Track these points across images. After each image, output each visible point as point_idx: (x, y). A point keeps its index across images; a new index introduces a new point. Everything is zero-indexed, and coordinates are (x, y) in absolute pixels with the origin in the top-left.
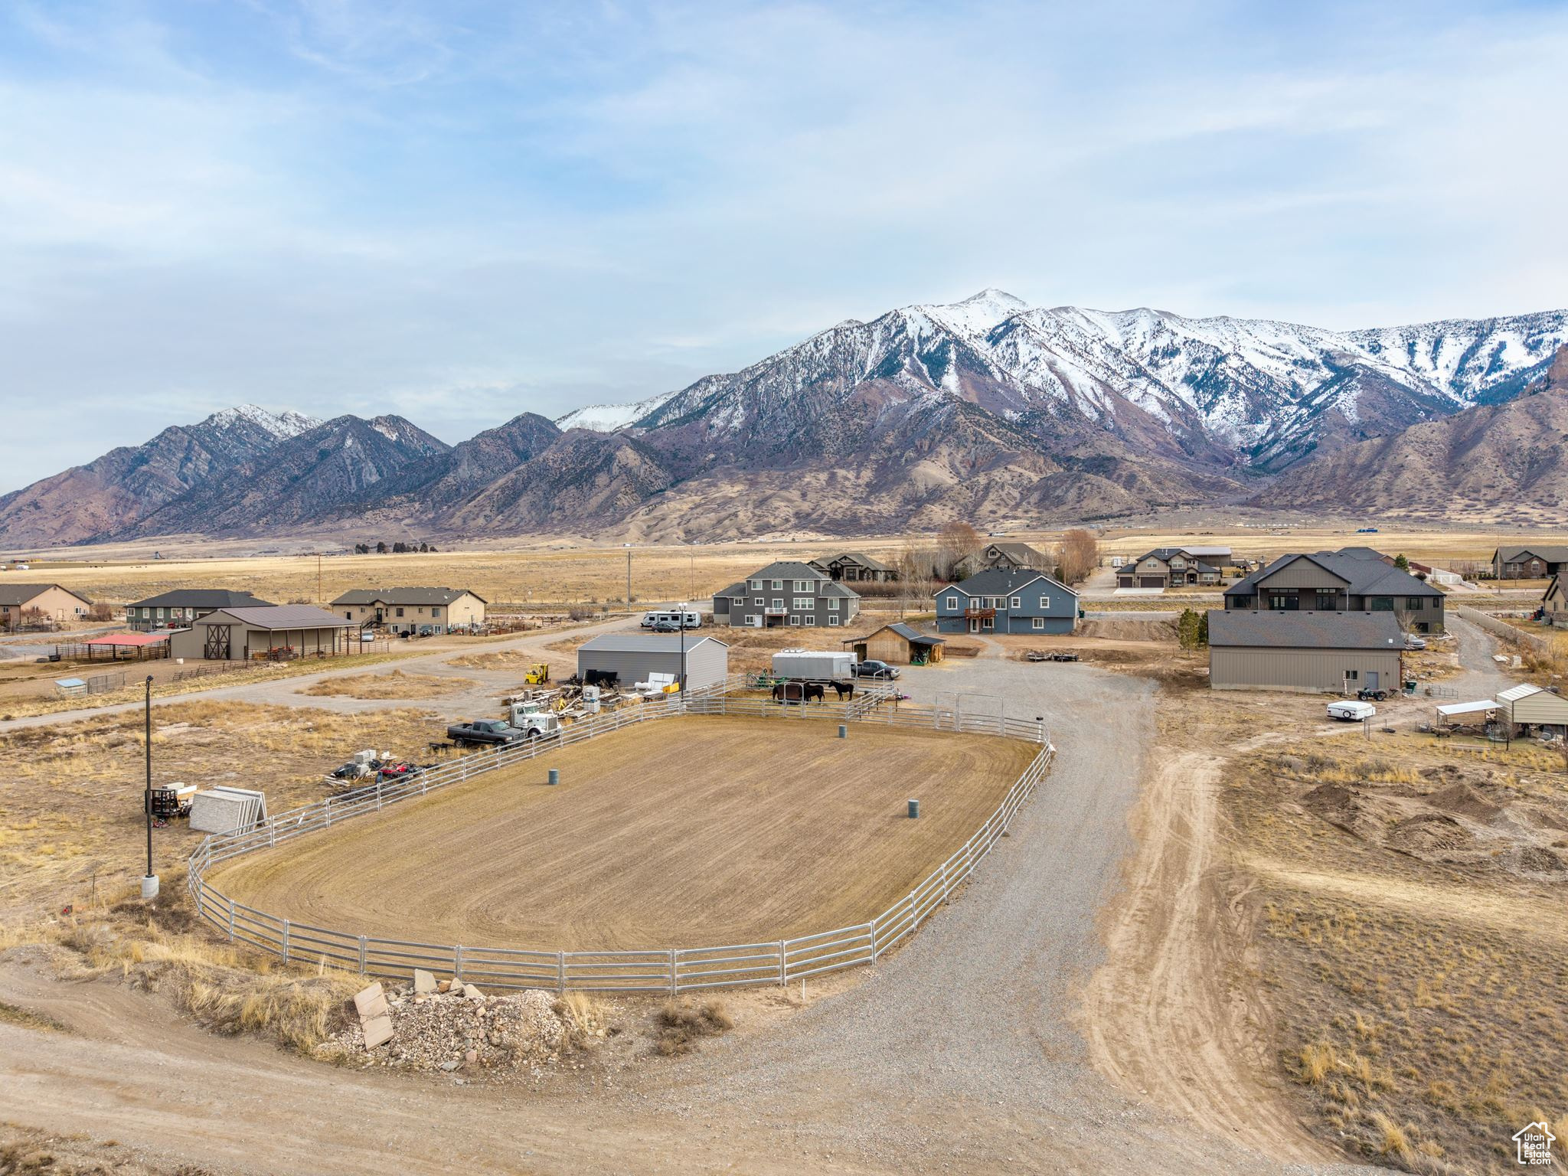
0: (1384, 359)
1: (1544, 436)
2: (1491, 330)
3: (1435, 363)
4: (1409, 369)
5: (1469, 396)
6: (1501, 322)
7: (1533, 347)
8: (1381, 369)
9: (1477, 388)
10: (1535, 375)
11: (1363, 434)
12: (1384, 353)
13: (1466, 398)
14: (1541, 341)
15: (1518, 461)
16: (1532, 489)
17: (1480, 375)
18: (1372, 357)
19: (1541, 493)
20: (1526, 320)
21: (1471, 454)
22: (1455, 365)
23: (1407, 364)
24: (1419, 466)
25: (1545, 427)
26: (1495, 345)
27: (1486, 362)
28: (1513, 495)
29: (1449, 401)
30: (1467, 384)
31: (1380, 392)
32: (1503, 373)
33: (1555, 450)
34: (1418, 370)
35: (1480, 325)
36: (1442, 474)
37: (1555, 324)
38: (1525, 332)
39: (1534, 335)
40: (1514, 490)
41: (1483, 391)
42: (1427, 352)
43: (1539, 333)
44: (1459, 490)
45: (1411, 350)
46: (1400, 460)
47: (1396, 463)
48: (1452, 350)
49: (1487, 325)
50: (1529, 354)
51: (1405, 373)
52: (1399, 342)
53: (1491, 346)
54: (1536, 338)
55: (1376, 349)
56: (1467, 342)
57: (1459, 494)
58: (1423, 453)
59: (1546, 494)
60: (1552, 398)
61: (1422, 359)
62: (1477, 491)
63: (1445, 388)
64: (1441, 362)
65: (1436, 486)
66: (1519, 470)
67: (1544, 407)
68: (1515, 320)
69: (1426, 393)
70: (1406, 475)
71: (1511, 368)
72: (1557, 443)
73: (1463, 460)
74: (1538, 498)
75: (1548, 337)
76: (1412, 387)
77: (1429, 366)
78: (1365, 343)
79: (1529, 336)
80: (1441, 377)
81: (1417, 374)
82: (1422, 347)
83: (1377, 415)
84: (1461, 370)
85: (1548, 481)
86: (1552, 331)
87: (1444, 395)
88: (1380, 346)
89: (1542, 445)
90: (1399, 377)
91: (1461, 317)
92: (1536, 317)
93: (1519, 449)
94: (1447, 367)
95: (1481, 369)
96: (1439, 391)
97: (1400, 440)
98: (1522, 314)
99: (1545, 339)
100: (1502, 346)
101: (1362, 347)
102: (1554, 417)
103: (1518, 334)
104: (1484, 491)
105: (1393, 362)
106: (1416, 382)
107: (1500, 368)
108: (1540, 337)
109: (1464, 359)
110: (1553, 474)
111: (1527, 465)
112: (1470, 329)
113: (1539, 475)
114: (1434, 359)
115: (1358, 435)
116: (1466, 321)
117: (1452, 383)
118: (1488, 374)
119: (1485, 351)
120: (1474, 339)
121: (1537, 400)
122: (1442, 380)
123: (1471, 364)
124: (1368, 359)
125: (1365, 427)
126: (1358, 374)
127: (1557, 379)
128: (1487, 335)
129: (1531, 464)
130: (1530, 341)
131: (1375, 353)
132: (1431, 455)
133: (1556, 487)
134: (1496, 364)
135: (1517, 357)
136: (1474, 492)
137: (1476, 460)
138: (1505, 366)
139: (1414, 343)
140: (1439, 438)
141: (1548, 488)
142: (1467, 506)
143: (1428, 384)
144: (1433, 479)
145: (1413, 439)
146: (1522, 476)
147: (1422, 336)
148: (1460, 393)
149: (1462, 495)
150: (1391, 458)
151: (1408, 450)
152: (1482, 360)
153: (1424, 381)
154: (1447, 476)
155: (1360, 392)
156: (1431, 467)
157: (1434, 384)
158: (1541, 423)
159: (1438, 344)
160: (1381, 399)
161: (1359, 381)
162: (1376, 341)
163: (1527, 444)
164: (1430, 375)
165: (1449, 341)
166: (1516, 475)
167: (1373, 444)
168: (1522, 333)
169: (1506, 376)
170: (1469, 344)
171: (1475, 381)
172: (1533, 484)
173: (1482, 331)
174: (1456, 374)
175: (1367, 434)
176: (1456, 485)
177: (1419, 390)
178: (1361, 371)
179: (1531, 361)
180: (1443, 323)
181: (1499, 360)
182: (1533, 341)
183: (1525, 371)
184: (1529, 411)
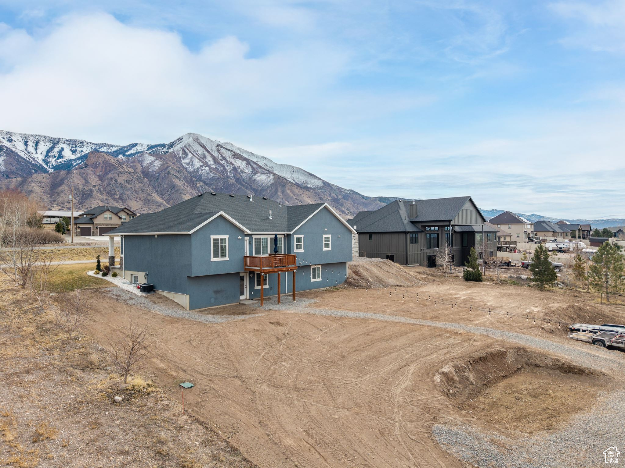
0: (14, 145)
1: (87, 185)
2: (58, 142)
3: (36, 151)
4: (25, 152)
5: (51, 167)
6: (62, 140)
7: (74, 152)
8: (14, 149)
9: (54, 164)
10: (75, 162)
11: (7, 176)
12: (14, 143)
13: (50, 167)
14: (76, 150)
15: (78, 193)
16: (84, 204)
17: (54, 159)
18: (8, 143)
19: (87, 206)
20: (71, 141)
21: (60, 189)
22: (45, 153)
23: (25, 149)
24: (39, 191)
25: (87, 182)
26: (60, 148)
27: (57, 155)
28: (77, 206)
29: (43, 167)
30: (50, 162)
31: (15, 159)
32: (63, 160)
33: (91, 190)
34: (29, 153)
35: (54, 140)
36: (48, 196)
37: (81, 145)
38: (71, 145)
39: (74, 147)
40: (77, 204)
41: (56, 165)
42: (33, 146)
43: (76, 147)
44: (56, 203)
45: (26, 144)
46: (30, 188)
47: (29, 190)
48: (43, 147)
49: (57, 140)
50: (73, 154)
51: (24, 153)
52: (20, 139)
53: (58, 149)
54: (75, 149)
55: (10, 140)
56: (49, 145)
57: (56, 204)
58: (40, 186)
59: (89, 207)
60: (88, 171)
61: (31, 148)
62: (63, 204)
63: (41, 162)
64: (39, 151)
65: (46, 200)
66: (79, 197)
67: (86, 174)
68: (67, 140)
69: (33, 163)
70: (34, 195)
71: (66, 158)
72: (92, 188)
73: (57, 191)
74: (86, 208)
75: (79, 149)
76: (27, 159)
77: (34, 152)
78: (5, 137)
79: (72, 147)
80: (39, 157)
81: (29, 154)
82: (31, 144)
83: (13, 168)
84: (47, 156)
85: (89, 202)
86: (80, 147)
87: (41, 165)
88: (12, 140)
89: (86, 188)
90: (22, 154)
91: (47, 135)
92: (74, 141)
93: (78, 189)
94: (41, 153)
95: (55, 157)
96: (39, 163)
97: (30, 180)
98: (69, 139)
99: (78, 150)
100: (63, 149)
101: (4, 138)
102: (89, 178)
103: (68, 146)
104: (66, 204)
105: (18, 147)
106: (29, 157)
107: (62, 157)
108: (76, 148)
109: (48, 152)
110: (91, 199)
111: (81, 195)
112: (50, 140)
113: (86, 199)
114: (36, 149)
115: (5, 176)
116: (48, 137)
117: (44, 160)
118: (58, 159)
119: (56, 150)
120: (52, 144)
121: (83, 171)
122: (40, 159)
123: (51, 154)
124: (8, 144)
125: (9, 172)
126: (4, 149)
127: (89, 164)
128: (56, 144)
129: (83, 195)
130: (73, 149)
131: (10, 142)
132: (43, 187)
133: (92, 204)
134: (60, 156)
135: (68, 155)
136: (62, 204)
137: (62, 191)
138: (64, 157)
139: (27, 142)
140: (46, 181)
141: (90, 204)
142: (59, 209)
143: (34, 159)
144: (45, 198)
145: (35, 180)
146: (80, 199)
147: (31, 139)
148: (47, 165)
149: (57, 205)
150: (26, 187)
151: (33, 184)
152: (55, 153)
153: (32, 158)
154: (51, 197)
155: (6, 157)
156: (44, 193)
157: (36, 159)
158: (85, 180)
159: (37, 144)
160: (15, 162)
161: (4, 152)
162: (10, 137)
163: (81, 187)
164: (35, 156)
165: (41, 143)
166: (77, 198)
167: (17, 180)
168: (69, 146)
169: (65, 161)
170: (50, 146)
171: (53, 161)
172: (84, 202)
173: (55, 142)
174: (45, 157)
175: (10, 176)
176: (54, 201)
177: (30, 161)
178: (5, 148)
179: (73, 157)
180: (39, 136)
181: (62, 154)
182: (74, 150)
183: (71, 160)
184: (81, 175)
